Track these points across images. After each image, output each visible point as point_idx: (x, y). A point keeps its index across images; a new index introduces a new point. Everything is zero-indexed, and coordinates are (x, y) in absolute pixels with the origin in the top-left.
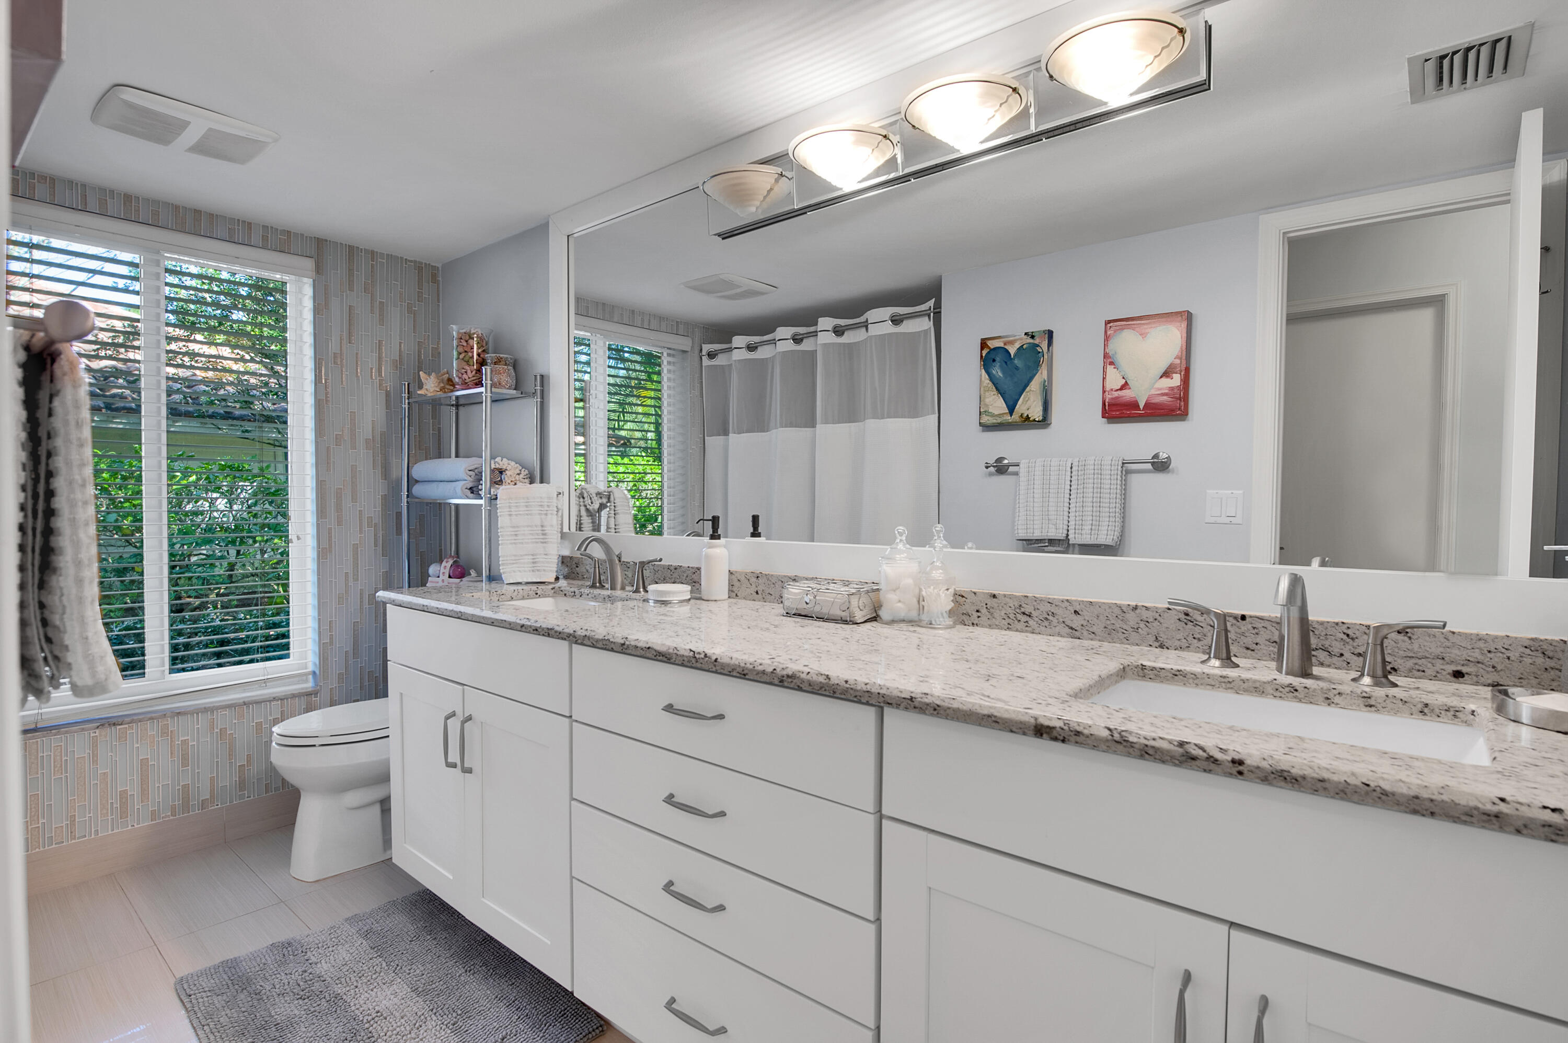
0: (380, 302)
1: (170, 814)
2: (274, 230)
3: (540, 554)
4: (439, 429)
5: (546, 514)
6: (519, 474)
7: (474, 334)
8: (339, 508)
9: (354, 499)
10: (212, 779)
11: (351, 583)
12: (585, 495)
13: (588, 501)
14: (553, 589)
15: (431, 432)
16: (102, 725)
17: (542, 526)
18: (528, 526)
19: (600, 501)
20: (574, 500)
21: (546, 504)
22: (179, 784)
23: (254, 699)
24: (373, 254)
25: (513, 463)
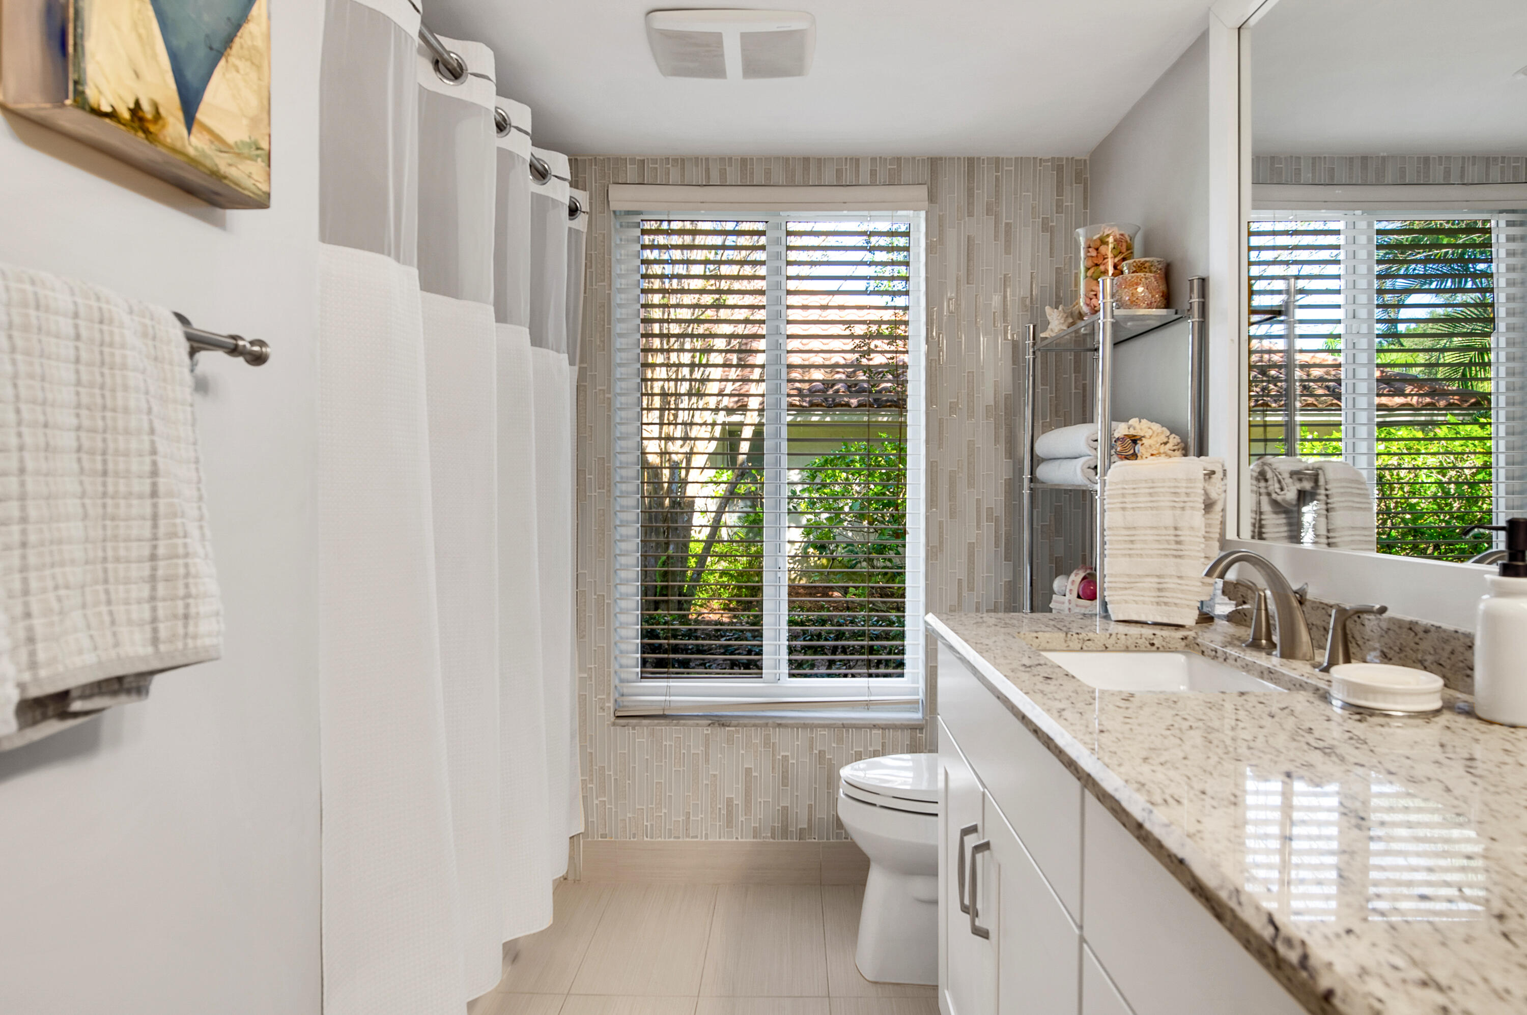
0: (1007, 224)
1: (769, 835)
2: (883, 160)
3: (1171, 576)
4: (1084, 386)
5: (1183, 508)
6: (1165, 443)
7: (1108, 236)
8: (952, 497)
9: (971, 484)
10: (810, 806)
11: (965, 593)
12: (1269, 475)
13: (1274, 486)
14: (1184, 638)
15: (1073, 391)
16: (713, 724)
17: (1176, 529)
18: (1152, 528)
19: (1299, 486)
20: (1247, 484)
21: (1184, 490)
22: (779, 805)
23: (854, 722)
24: (997, 162)
25: (1156, 427)
